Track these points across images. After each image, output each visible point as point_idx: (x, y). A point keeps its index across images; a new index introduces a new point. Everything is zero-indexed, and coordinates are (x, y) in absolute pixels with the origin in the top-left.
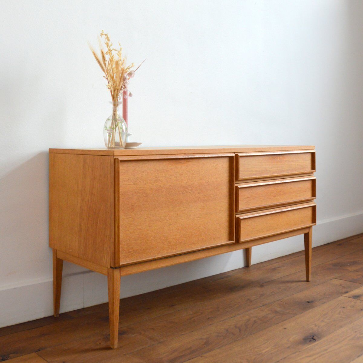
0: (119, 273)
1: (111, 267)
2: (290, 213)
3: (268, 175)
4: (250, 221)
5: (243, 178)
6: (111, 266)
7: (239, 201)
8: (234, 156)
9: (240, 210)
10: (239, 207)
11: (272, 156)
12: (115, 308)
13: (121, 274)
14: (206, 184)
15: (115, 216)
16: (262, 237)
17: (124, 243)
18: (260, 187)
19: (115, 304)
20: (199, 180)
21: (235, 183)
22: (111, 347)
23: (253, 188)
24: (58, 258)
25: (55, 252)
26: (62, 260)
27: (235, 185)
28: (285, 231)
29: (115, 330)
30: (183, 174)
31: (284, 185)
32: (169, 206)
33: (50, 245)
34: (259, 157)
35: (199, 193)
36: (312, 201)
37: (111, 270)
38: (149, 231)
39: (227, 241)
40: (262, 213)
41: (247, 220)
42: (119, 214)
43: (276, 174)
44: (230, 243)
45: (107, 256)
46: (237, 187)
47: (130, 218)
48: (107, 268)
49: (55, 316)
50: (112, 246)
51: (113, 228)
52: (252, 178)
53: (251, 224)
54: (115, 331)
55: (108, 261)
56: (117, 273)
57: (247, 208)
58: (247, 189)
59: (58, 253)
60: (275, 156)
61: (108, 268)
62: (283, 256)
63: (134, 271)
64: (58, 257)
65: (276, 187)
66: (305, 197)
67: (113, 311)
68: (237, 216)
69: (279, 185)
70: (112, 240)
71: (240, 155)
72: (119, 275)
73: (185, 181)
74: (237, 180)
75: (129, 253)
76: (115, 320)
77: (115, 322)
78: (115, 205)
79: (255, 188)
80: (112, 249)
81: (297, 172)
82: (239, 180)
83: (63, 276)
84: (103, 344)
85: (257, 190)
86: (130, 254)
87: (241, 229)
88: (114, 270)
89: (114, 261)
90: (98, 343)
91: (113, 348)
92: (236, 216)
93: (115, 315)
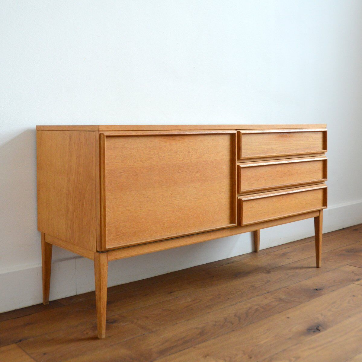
0: (106, 258)
1: (97, 251)
2: (298, 195)
3: (274, 154)
4: (253, 203)
5: (246, 156)
6: (97, 250)
7: (242, 182)
8: (235, 133)
9: (242, 191)
10: (241, 188)
11: (279, 134)
12: (102, 295)
13: (109, 259)
14: (204, 163)
15: (101, 196)
16: (267, 220)
17: (111, 225)
18: (265, 167)
19: (102, 291)
20: (196, 158)
21: (236, 162)
22: (99, 336)
23: (257, 168)
24: (46, 242)
25: (43, 236)
26: (51, 244)
27: (237, 164)
28: (292, 214)
29: (102, 319)
30: (178, 152)
31: (292, 165)
32: (162, 186)
33: (39, 229)
34: (264, 135)
35: (196, 172)
36: (323, 183)
37: (97, 254)
38: (140, 213)
39: (228, 224)
40: (267, 194)
41: (250, 202)
42: (105, 194)
43: (282, 154)
44: (231, 226)
45: (93, 239)
46: (239, 166)
47: (118, 198)
48: (93, 253)
50: (98, 229)
51: (99, 209)
52: (256, 157)
53: (255, 206)
54: (103, 320)
55: (94, 245)
56: (103, 257)
57: (250, 189)
58: (251, 169)
59: (46, 237)
60: (282, 134)
61: (94, 252)
62: (295, 241)
63: (123, 256)
64: (46, 241)
65: (283, 167)
66: (315, 179)
67: (100, 298)
68: (239, 197)
69: (286, 165)
70: (98, 222)
71: (242, 132)
72: (106, 259)
73: (180, 159)
74: (239, 158)
75: (117, 236)
76: (102, 308)
77: (102, 310)
78: (100, 184)
79: (259, 168)
80: (98, 233)
81: (306, 152)
82: (241, 159)
83: (52, 262)
84: (91, 334)
85: (262, 170)
86: (118, 238)
87: (244, 212)
88: (101, 254)
89: (100, 244)
90: (85, 333)
91: (100, 338)
92: (237, 198)
93: (102, 302)
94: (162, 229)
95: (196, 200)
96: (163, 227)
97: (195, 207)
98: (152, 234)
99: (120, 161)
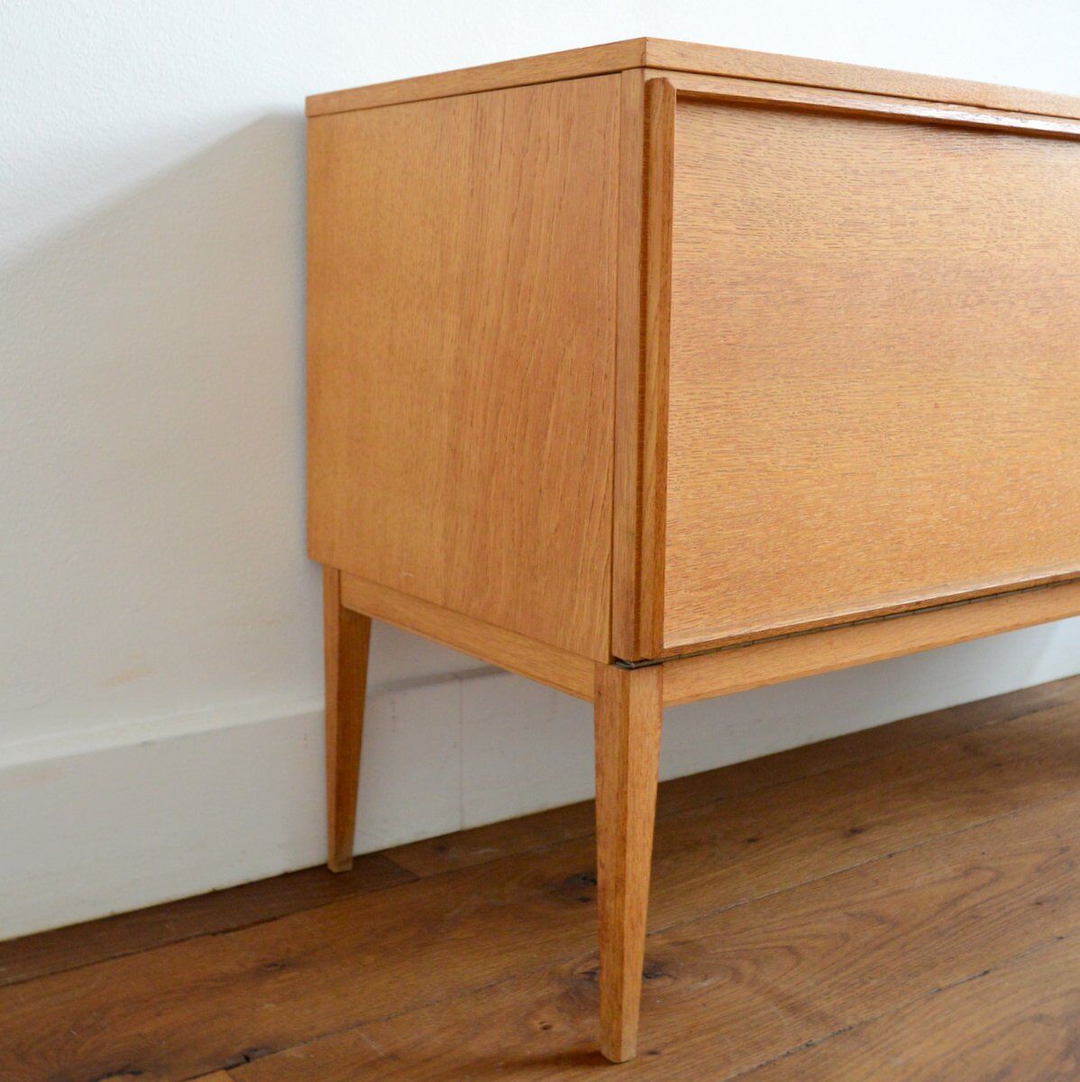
0: (655, 692)
1: (615, 660)
6: (615, 654)
12: (629, 866)
13: (665, 697)
14: (1062, 271)
15: (642, 392)
17: (682, 537)
19: (629, 849)
20: (1036, 247)
22: (604, 1052)
24: (348, 611)
25: (334, 581)
26: (361, 616)
29: (627, 971)
30: (967, 209)
32: (902, 362)
33: (313, 548)
35: (1035, 312)
37: (615, 673)
38: (806, 482)
42: (664, 381)
45: (595, 599)
47: (718, 407)
48: (592, 666)
49: (335, 870)
50: (624, 549)
51: (634, 456)
54: (627, 979)
55: (598, 630)
56: (643, 687)
59: (347, 584)
61: (596, 662)
63: (726, 684)
64: (346, 604)
67: (621, 881)
70: (626, 518)
72: (655, 700)
73: (974, 245)
75: (705, 588)
77: (628, 932)
78: (643, 334)
80: (625, 568)
83: (370, 690)
84: (565, 1034)
86: (710, 597)
88: (633, 673)
89: (632, 628)
90: (536, 1024)
91: (611, 1058)
94: (890, 560)
95: (1026, 436)
96: (895, 554)
97: (1023, 471)
98: (851, 587)
99: (732, 228)
